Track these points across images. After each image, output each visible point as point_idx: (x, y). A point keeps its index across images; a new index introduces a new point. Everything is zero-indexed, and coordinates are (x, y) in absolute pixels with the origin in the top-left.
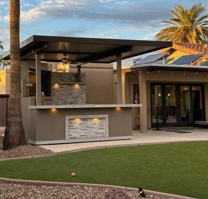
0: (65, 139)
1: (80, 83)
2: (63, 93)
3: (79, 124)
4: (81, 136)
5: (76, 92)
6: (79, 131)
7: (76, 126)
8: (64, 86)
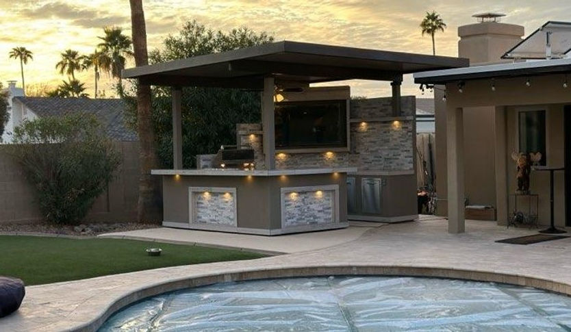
0: (188, 222)
1: (400, 118)
2: (373, 139)
3: (209, 201)
4: (212, 220)
5: (394, 137)
6: (209, 212)
7: (206, 203)
8: (376, 126)
